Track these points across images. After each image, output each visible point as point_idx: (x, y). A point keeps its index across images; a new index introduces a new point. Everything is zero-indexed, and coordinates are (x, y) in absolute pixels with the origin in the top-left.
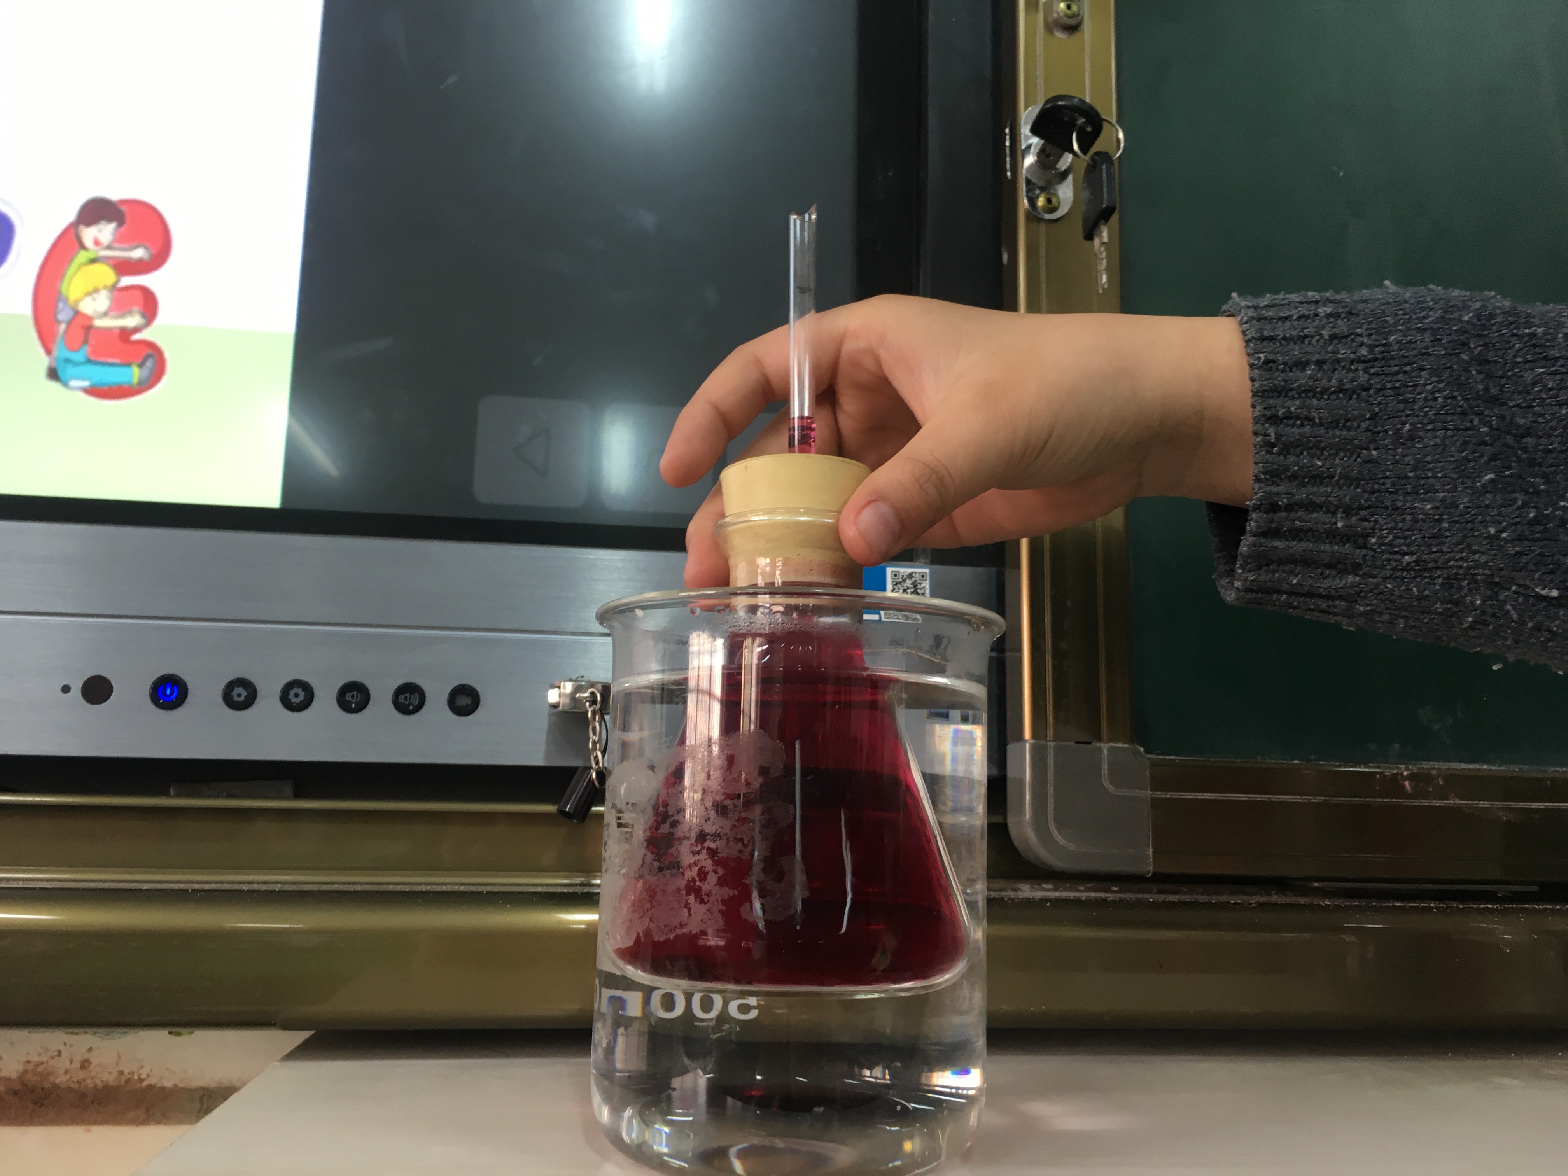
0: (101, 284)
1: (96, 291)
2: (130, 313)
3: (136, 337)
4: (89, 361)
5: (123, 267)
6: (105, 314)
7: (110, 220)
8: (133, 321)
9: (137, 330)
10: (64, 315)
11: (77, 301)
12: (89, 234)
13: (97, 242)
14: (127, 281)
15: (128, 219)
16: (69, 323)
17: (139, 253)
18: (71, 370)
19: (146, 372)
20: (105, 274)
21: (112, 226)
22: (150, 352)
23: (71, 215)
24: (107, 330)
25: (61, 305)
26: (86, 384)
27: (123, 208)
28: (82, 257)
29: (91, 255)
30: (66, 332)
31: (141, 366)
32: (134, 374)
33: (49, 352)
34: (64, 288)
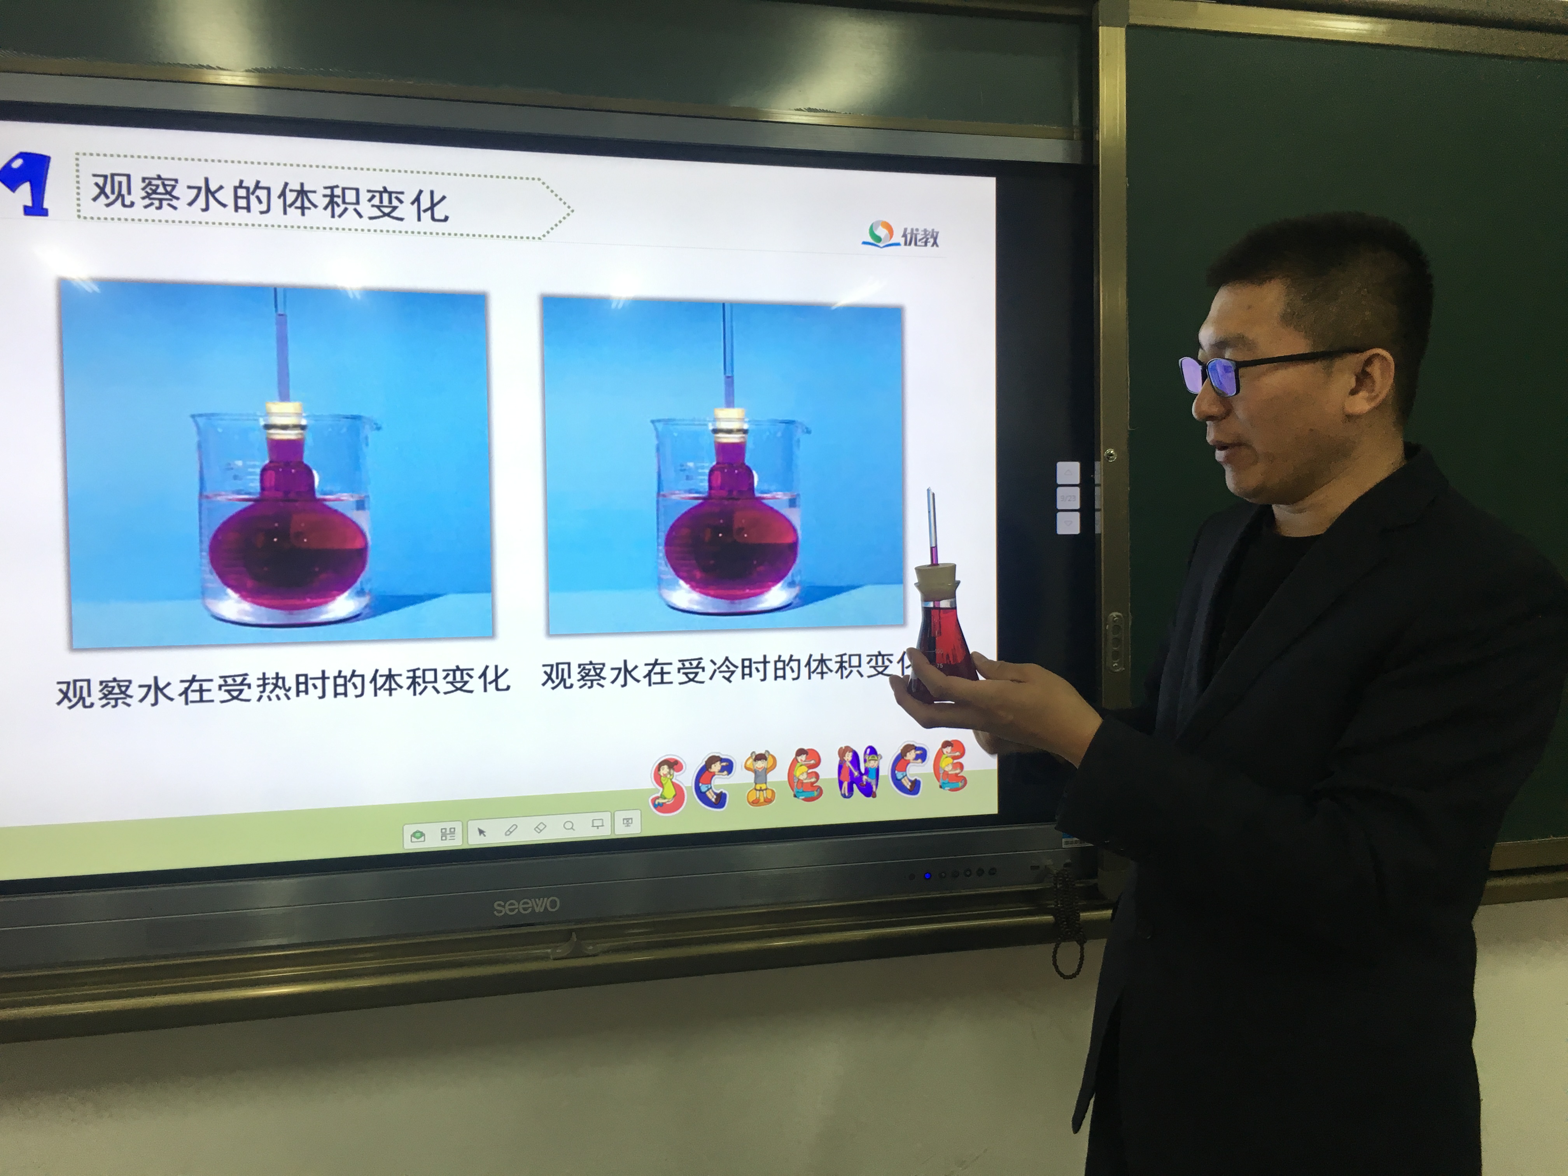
0: (949, 763)
1: (948, 764)
2: (957, 770)
3: (959, 775)
4: (949, 783)
5: (954, 758)
6: (951, 770)
7: (949, 746)
8: (958, 771)
9: (959, 773)
10: (941, 772)
11: (945, 768)
12: (945, 750)
13: (947, 752)
14: (955, 761)
15: (954, 745)
16: (943, 773)
17: (958, 754)
18: (945, 785)
19: (963, 784)
20: (950, 760)
21: (950, 747)
22: (963, 778)
23: (940, 746)
24: (952, 774)
25: (940, 769)
26: (949, 788)
27: (952, 743)
28: (944, 756)
29: (946, 756)
30: (943, 776)
31: (961, 782)
32: (960, 784)
33: (939, 781)
34: (941, 765)
